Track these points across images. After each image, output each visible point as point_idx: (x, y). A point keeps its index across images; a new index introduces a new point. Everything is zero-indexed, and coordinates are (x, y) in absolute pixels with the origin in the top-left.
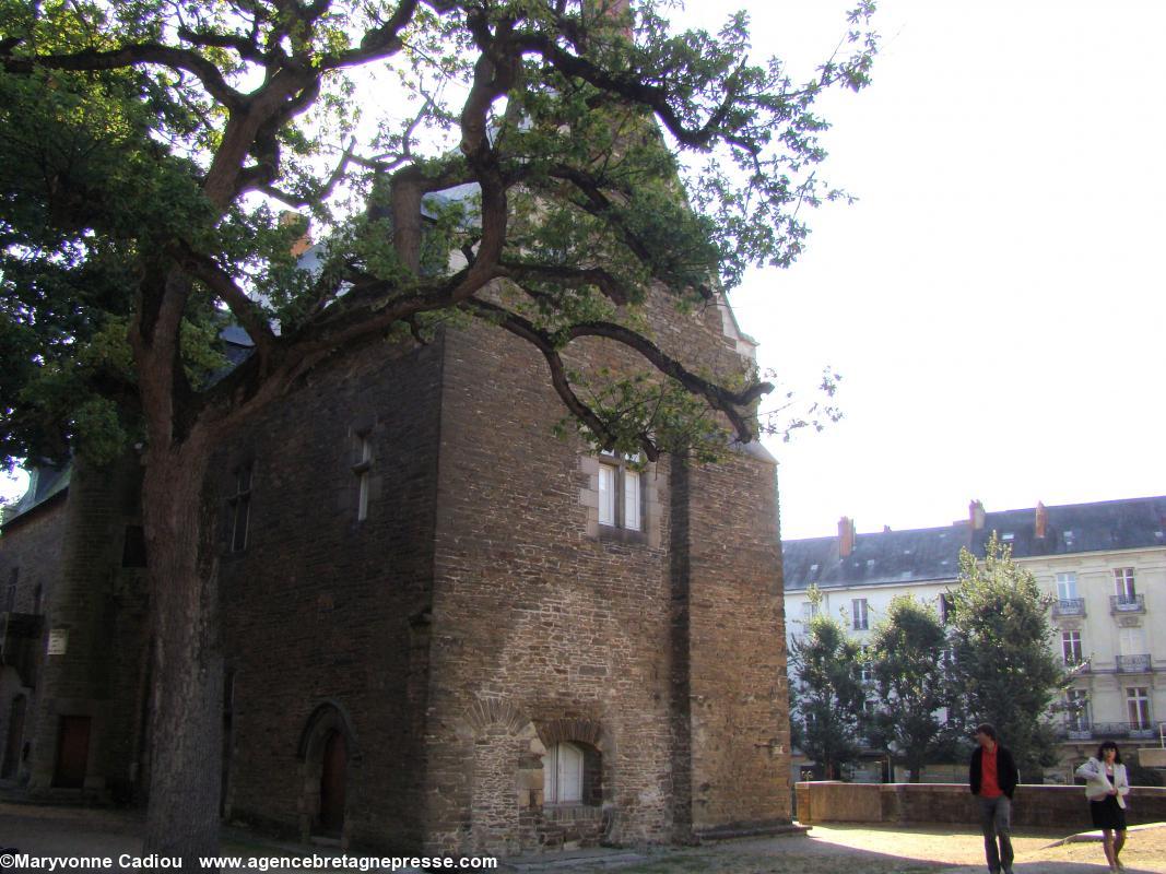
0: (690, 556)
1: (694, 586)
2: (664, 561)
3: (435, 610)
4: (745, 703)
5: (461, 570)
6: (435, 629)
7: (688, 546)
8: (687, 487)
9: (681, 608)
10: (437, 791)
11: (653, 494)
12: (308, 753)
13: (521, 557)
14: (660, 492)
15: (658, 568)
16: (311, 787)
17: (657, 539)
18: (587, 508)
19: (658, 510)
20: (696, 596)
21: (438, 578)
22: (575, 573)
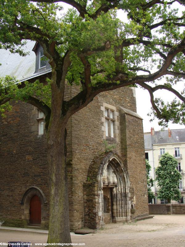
0: (127, 144)
1: (128, 153)
2: (120, 146)
3: (73, 161)
4: (139, 184)
5: (78, 149)
6: (73, 166)
7: (126, 142)
8: (125, 126)
9: (124, 159)
10: (75, 211)
11: (116, 127)
12: (25, 202)
13: (90, 145)
14: (118, 127)
15: (118, 148)
16: (27, 212)
17: (118, 140)
18: (103, 131)
19: (118, 132)
20: (128, 156)
21: (74, 152)
22: (102, 149)
